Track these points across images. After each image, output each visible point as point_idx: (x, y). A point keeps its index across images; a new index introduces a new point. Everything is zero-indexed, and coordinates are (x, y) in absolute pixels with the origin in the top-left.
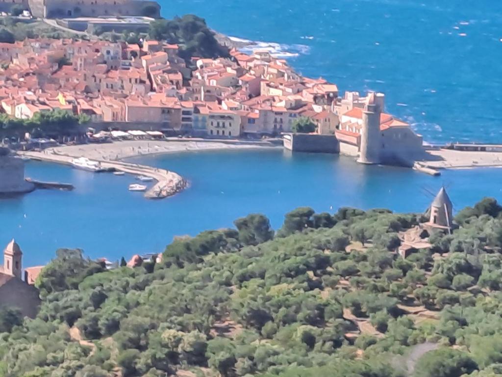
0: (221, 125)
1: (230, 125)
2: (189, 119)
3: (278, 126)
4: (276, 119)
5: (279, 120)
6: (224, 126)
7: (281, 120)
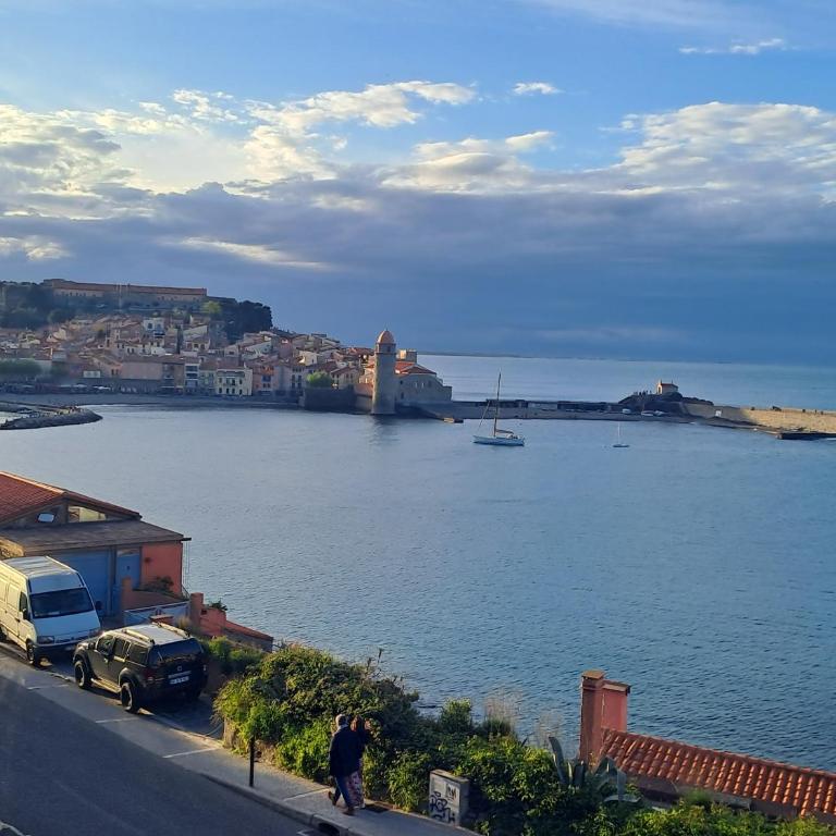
0: (231, 381)
1: (241, 382)
2: (194, 376)
3: (296, 385)
4: (293, 377)
5: (297, 377)
6: (234, 383)
7: (300, 377)
